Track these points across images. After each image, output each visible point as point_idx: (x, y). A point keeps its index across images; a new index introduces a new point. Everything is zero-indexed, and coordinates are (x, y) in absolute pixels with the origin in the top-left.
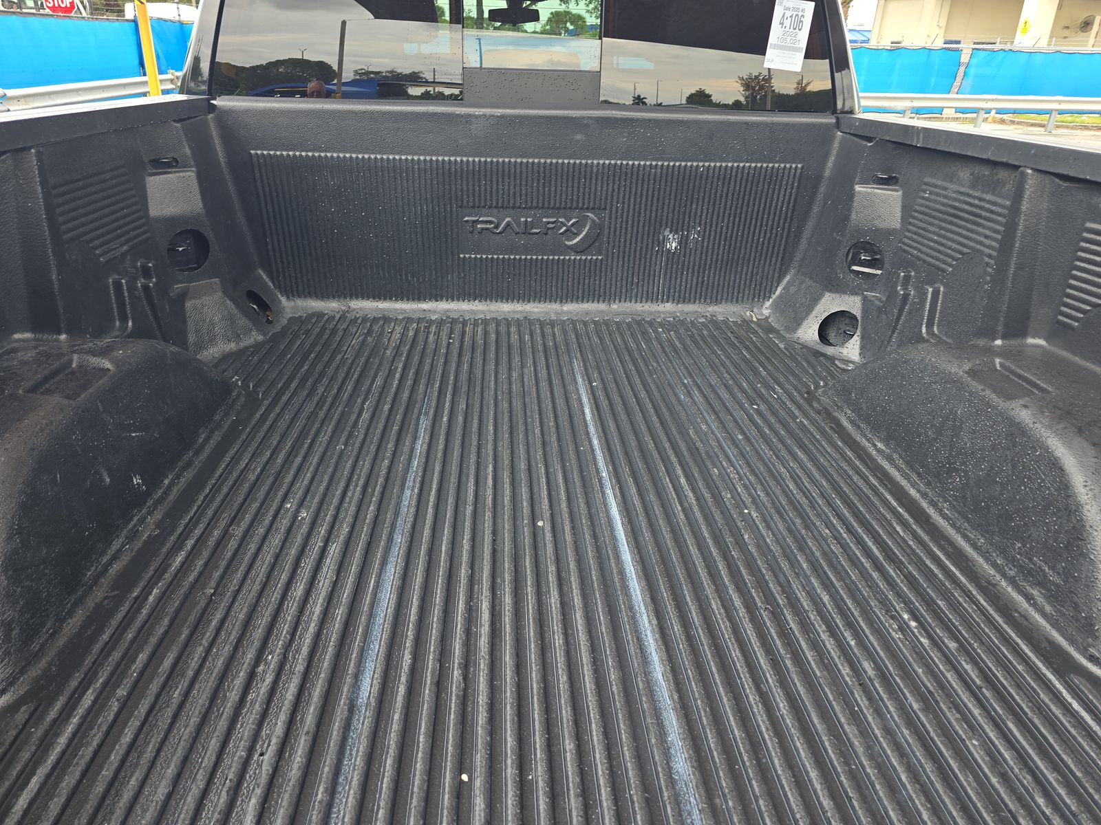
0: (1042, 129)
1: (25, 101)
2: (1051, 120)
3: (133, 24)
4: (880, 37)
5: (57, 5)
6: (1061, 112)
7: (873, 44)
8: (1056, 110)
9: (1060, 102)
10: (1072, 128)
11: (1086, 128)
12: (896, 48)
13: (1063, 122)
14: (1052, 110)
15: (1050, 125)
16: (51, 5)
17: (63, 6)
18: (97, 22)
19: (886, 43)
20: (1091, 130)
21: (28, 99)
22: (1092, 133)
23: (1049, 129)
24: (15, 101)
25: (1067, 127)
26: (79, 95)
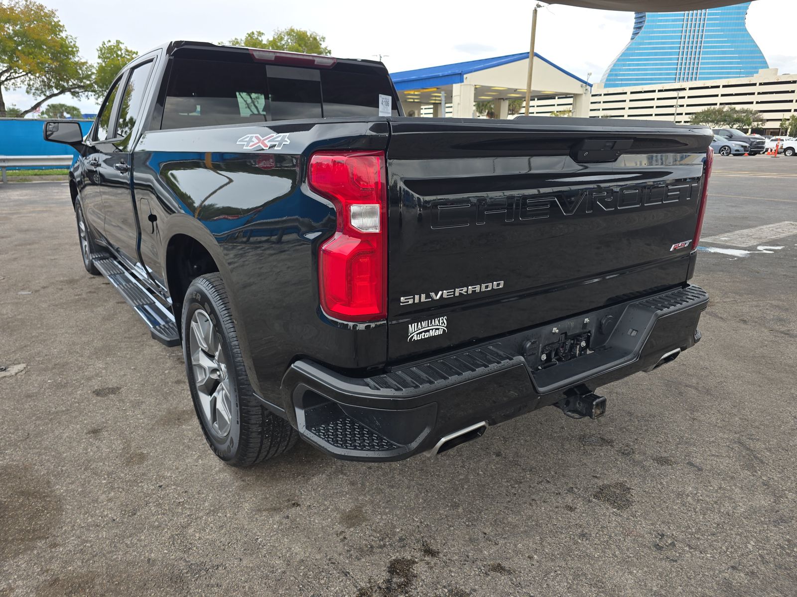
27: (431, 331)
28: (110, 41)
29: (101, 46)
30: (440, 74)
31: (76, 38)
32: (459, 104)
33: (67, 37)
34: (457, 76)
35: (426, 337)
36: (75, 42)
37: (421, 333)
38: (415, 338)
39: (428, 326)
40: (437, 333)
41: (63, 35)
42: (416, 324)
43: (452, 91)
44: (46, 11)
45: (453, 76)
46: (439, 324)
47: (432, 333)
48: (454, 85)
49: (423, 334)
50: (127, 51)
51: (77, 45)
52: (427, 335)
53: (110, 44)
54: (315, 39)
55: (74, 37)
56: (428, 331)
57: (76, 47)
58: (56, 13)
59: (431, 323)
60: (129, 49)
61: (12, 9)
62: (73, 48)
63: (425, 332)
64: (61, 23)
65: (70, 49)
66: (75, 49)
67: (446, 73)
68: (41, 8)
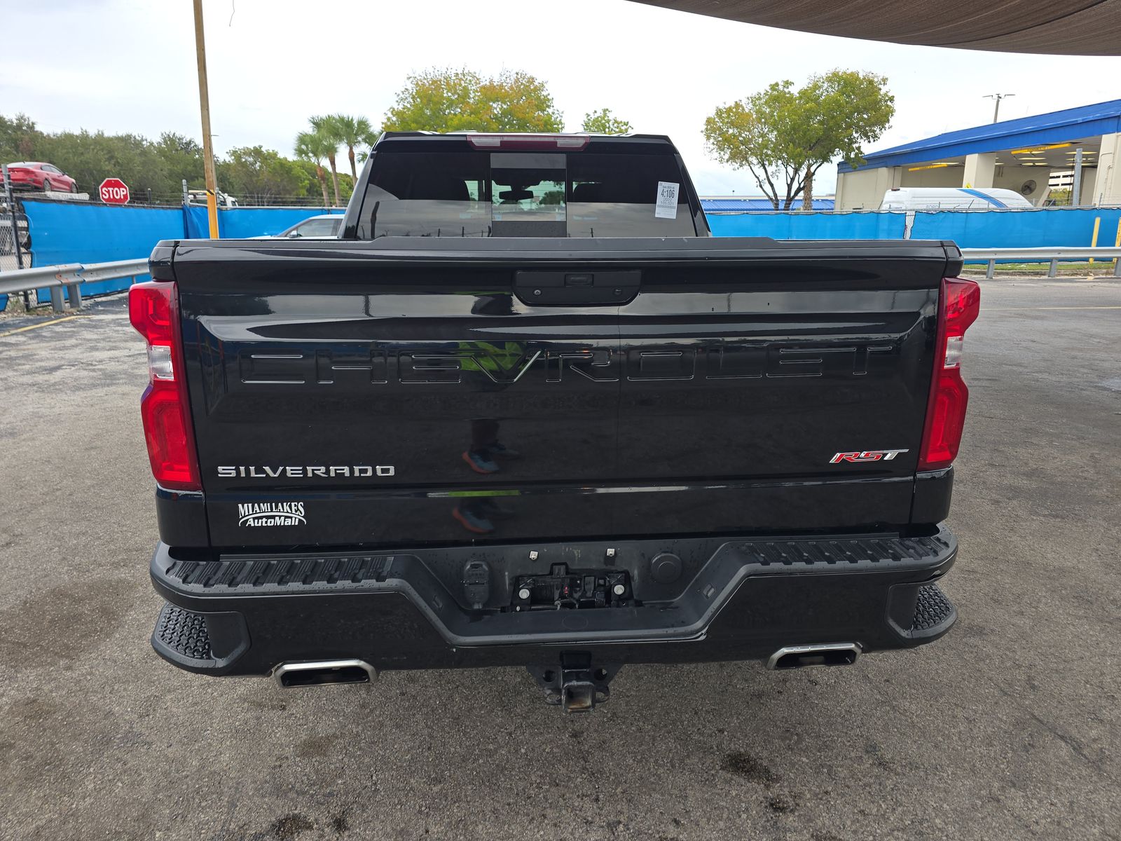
0: (984, 276)
1: (97, 274)
2: (991, 268)
3: (181, 212)
4: (842, 205)
5: (112, 197)
6: (999, 261)
7: (837, 210)
8: (993, 259)
9: (996, 253)
10: (1012, 274)
11: (1024, 274)
12: (857, 212)
13: (1003, 269)
14: (990, 260)
15: (990, 272)
16: (107, 197)
17: (118, 198)
18: (153, 210)
19: (848, 209)
20: (1028, 275)
21: (99, 272)
22: (1030, 277)
23: (989, 276)
24: (89, 274)
25: (1007, 274)
26: (138, 269)
27: (277, 518)
28: (595, 112)
29: (586, 120)
30: (1080, 120)
31: (563, 113)
32: (1109, 168)
33: (553, 113)
34: (1111, 121)
35: (269, 524)
36: (562, 117)
37: (261, 518)
38: (251, 522)
39: (272, 511)
40: (288, 523)
41: (550, 111)
42: (250, 505)
43: (1100, 145)
44: (536, 83)
45: (1105, 123)
46: (291, 510)
47: (278, 521)
48: (1105, 137)
49: (264, 520)
50: (616, 121)
51: (563, 121)
52: (271, 523)
53: (597, 115)
54: (871, 82)
55: (560, 111)
56: (273, 517)
57: (561, 124)
58: (545, 85)
59: (277, 507)
60: (619, 120)
61: (501, 86)
62: (558, 125)
63: (268, 517)
64: (549, 97)
65: (556, 126)
66: (560, 126)
67: (1091, 118)
68: (532, 80)
